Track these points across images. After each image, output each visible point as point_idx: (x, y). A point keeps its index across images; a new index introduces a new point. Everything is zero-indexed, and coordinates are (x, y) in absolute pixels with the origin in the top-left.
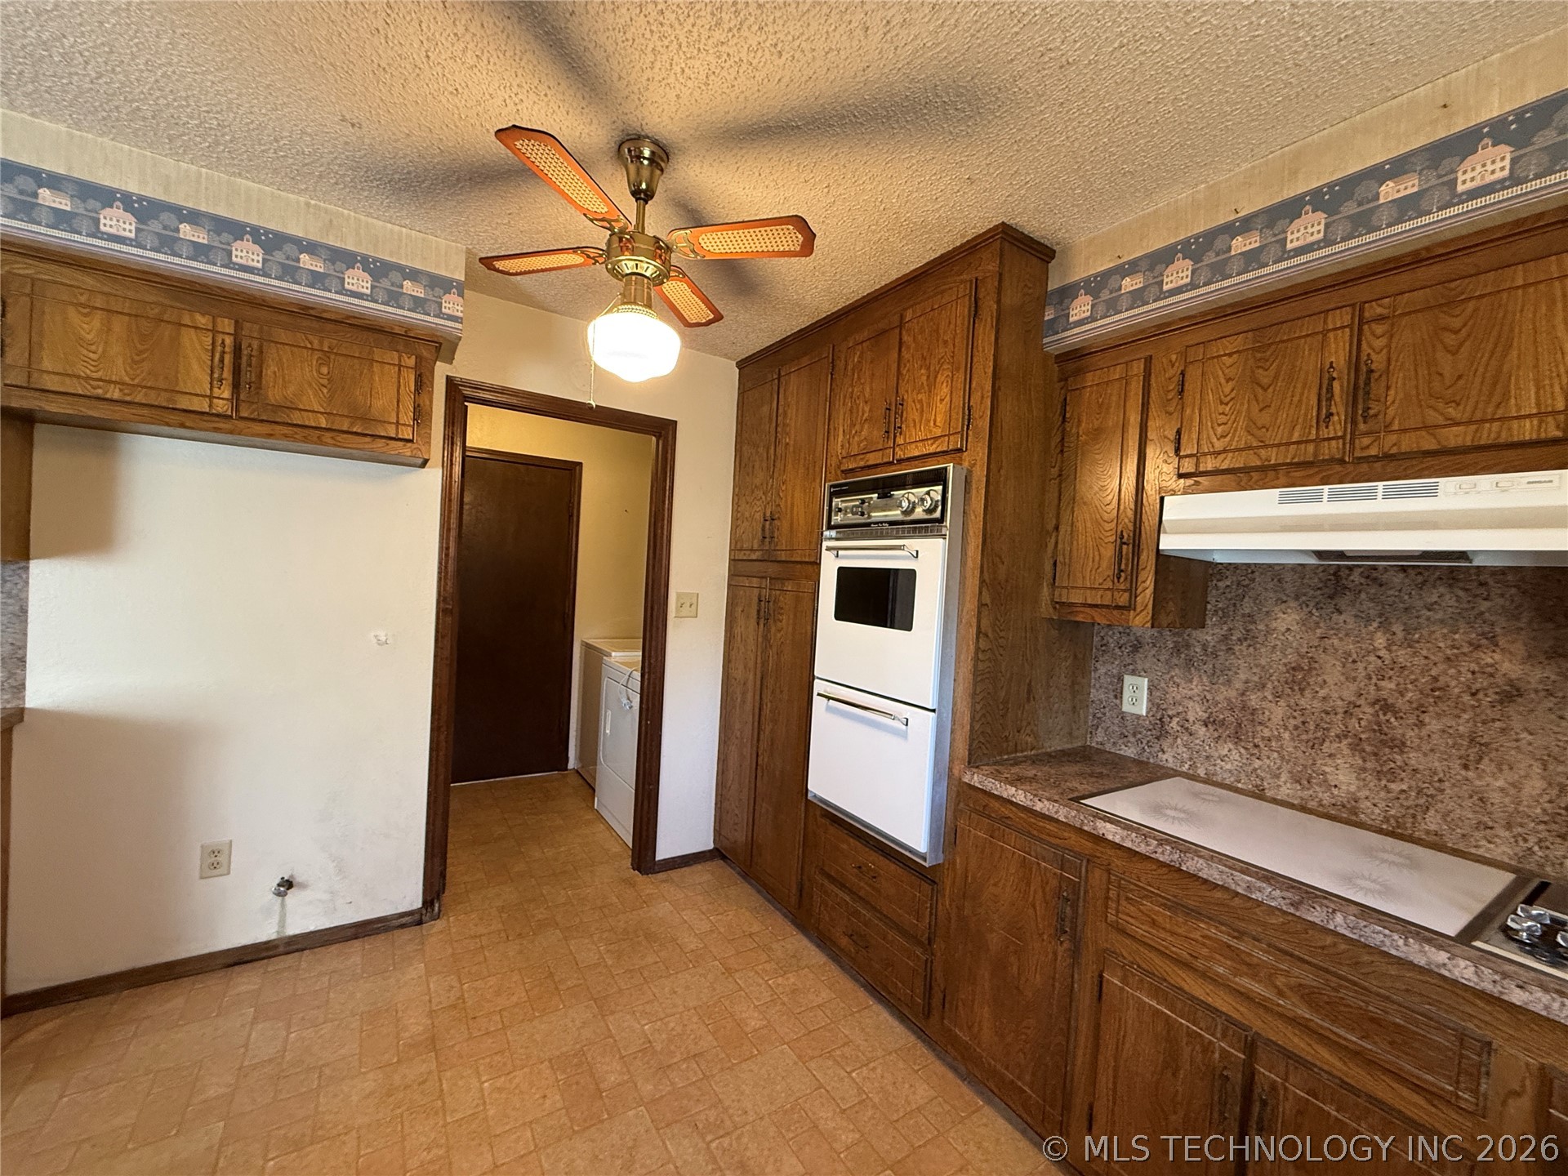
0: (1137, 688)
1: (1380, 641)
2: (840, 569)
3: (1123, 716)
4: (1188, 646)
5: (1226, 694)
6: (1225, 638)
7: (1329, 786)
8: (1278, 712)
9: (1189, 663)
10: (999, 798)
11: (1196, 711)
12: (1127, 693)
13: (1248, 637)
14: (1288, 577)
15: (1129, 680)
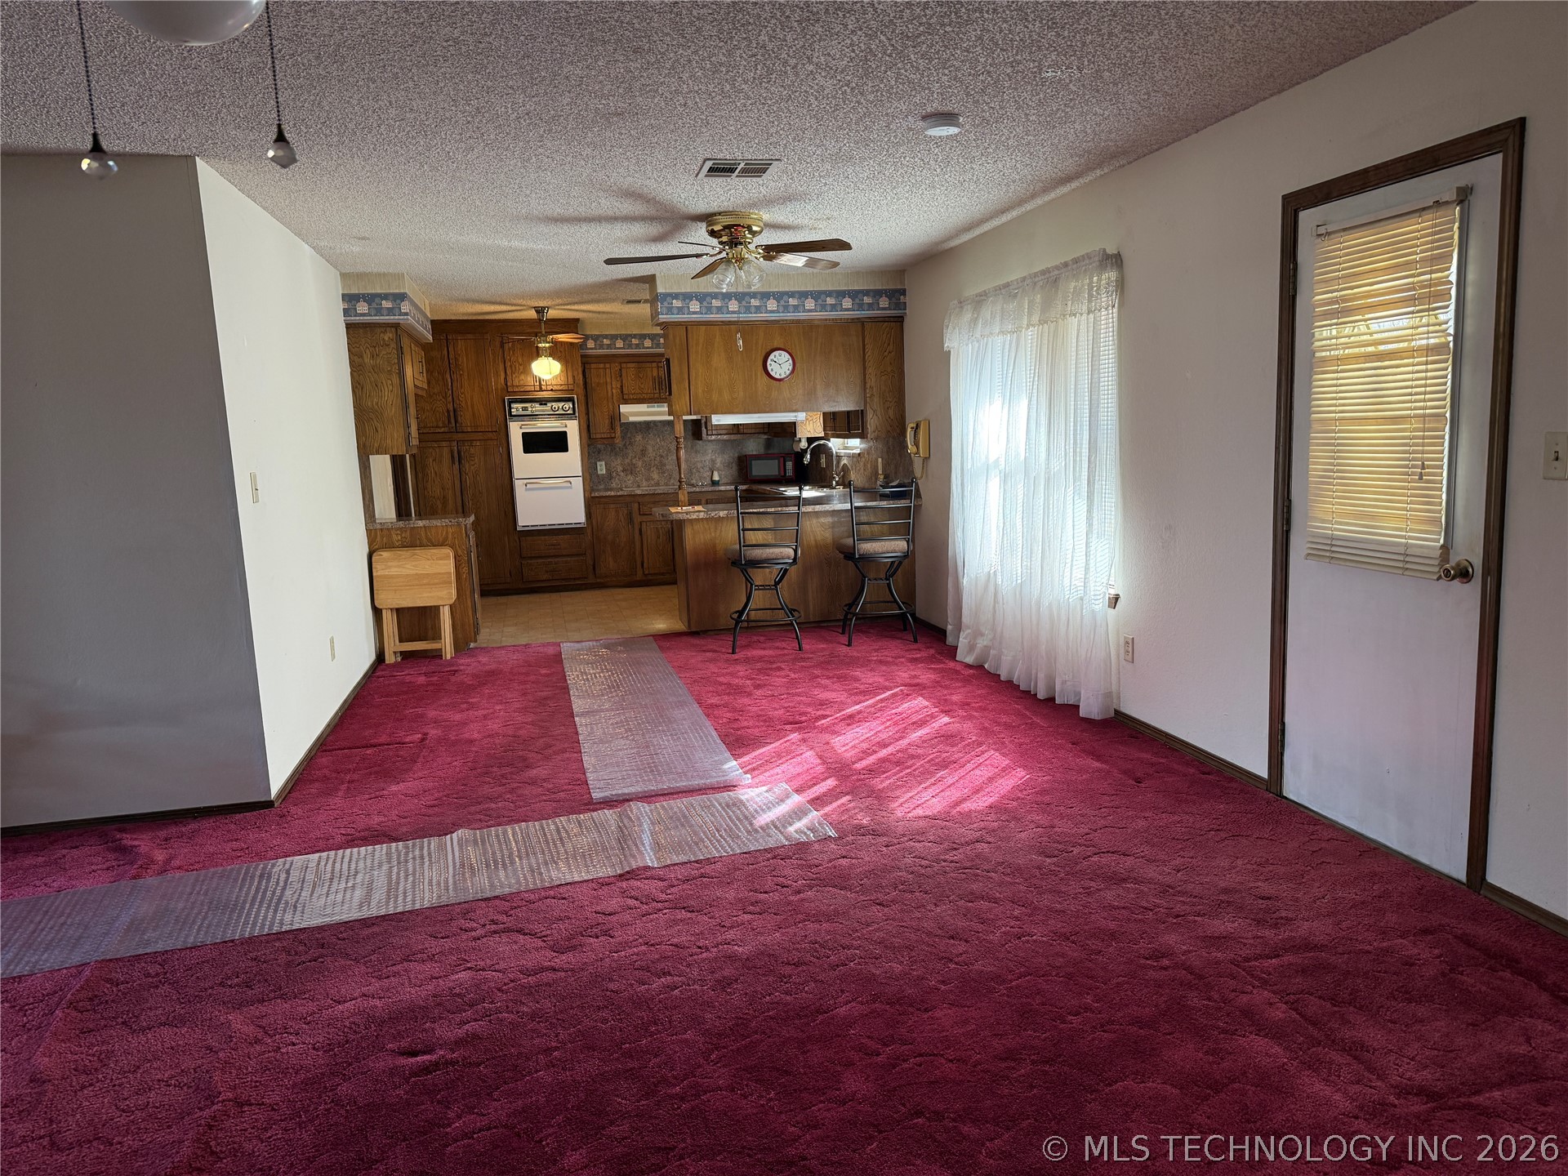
0: (601, 465)
1: (658, 440)
2: (523, 434)
3: (598, 476)
4: (615, 449)
5: (627, 461)
6: (625, 445)
7: (653, 479)
8: (640, 463)
9: (616, 454)
10: (607, 496)
11: (620, 468)
12: (599, 468)
13: (631, 444)
14: (638, 425)
15: (598, 463)
